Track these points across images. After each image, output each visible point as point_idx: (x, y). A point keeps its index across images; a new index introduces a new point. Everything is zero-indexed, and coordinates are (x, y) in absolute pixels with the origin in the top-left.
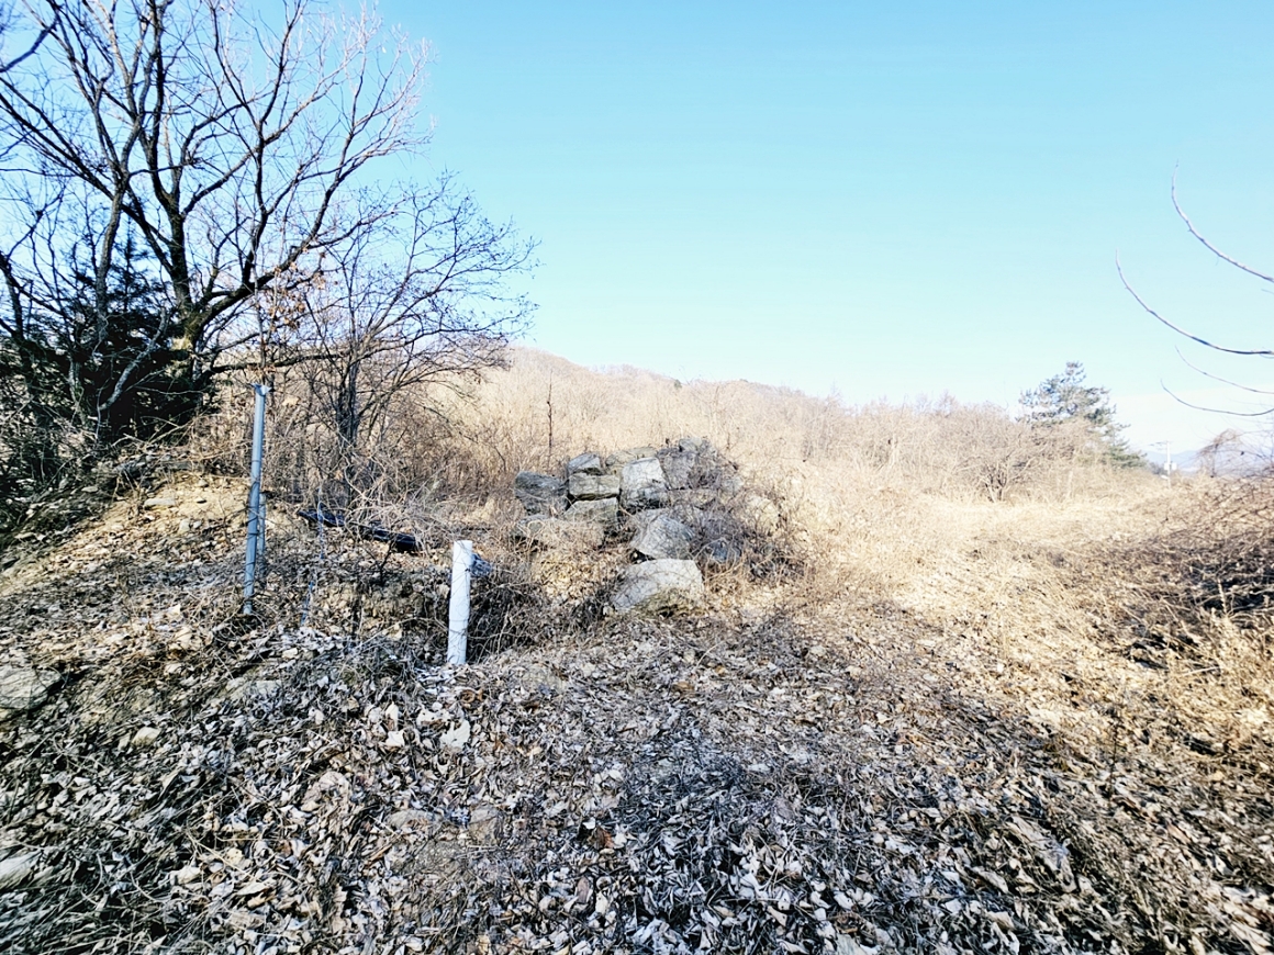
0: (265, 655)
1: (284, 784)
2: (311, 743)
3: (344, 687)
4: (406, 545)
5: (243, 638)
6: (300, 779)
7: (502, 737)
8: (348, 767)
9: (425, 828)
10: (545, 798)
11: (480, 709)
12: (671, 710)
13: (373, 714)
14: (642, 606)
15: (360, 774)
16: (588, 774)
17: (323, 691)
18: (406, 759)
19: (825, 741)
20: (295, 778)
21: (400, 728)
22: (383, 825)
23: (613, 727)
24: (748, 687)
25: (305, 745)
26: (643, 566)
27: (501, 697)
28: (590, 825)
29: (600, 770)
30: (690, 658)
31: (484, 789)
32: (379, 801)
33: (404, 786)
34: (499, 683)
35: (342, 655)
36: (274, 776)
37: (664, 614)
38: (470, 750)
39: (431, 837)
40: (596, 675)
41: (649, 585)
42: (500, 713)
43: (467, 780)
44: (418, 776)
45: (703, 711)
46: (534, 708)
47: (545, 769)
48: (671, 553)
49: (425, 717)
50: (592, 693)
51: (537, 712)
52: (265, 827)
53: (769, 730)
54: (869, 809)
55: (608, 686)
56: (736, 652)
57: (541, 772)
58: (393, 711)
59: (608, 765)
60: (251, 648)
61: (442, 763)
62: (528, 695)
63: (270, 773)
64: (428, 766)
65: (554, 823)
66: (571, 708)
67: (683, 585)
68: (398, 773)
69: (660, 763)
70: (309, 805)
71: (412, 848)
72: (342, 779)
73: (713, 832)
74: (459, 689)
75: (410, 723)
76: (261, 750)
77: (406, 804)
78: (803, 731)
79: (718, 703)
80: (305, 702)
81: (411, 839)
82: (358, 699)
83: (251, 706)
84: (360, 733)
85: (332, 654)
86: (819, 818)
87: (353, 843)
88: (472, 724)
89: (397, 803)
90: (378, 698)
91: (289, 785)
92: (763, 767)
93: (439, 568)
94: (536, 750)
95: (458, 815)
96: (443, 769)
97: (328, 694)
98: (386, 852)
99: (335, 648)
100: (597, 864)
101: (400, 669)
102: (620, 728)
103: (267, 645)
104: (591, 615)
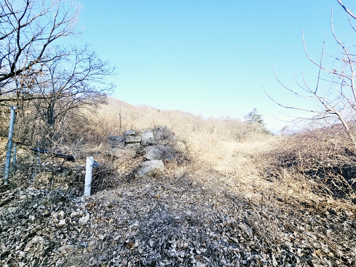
0: (12, 199)
1: (17, 243)
2: (29, 228)
3: (44, 207)
4: (70, 159)
5: (3, 193)
6: (24, 240)
7: (100, 217)
8: (43, 234)
9: (72, 250)
10: (114, 235)
11: (93, 209)
12: (154, 204)
13: (54, 215)
14: (147, 174)
15: (48, 236)
16: (128, 225)
17: (36, 209)
18: (66, 229)
19: (196, 208)
20: (22, 240)
21: (64, 218)
22: (56, 252)
23: (136, 210)
24: (176, 195)
25: (27, 228)
26: (147, 163)
27: (101, 205)
28: (127, 241)
29: (131, 224)
30: (160, 188)
31: (93, 235)
32: (55, 244)
33: (65, 237)
34: (100, 200)
35: (44, 196)
36: (13, 241)
37: (153, 176)
38: (89, 223)
39: (73, 253)
40: (132, 196)
41: (149, 168)
42: (100, 210)
43: (88, 232)
44: (70, 233)
45: (163, 203)
46: (111, 207)
47: (114, 226)
48: (155, 158)
49: (74, 214)
50: (130, 201)
51: (112, 208)
52: (8, 260)
53: (181, 207)
54: (206, 226)
55: (135, 198)
56: (173, 186)
57: (113, 227)
58: (62, 213)
59: (134, 222)
60: (6, 196)
61: (79, 228)
62: (110, 203)
63: (12, 240)
64: (74, 229)
65: (116, 242)
66: (124, 206)
67: (158, 167)
68: (63, 233)
69: (150, 219)
70: (27, 249)
71: (66, 258)
72: (41, 238)
73: (164, 238)
74: (86, 204)
75: (68, 216)
76: (9, 232)
77: (65, 243)
78: (190, 206)
79: (167, 200)
80: (28, 213)
81: (66, 255)
82: (49, 210)
83: (6, 217)
84: (49, 222)
85: (40, 196)
86: (193, 230)
87: (44, 260)
88: (90, 214)
89: (62, 244)
90: (57, 209)
91: (20, 243)
92: (179, 217)
93: (82, 166)
94: (111, 220)
95: (84, 244)
96: (79, 230)
97: (37, 210)
98: (57, 261)
99: (41, 194)
100: (129, 253)
101: (65, 199)
102: (138, 210)
103: (13, 195)
104: (131, 178)
